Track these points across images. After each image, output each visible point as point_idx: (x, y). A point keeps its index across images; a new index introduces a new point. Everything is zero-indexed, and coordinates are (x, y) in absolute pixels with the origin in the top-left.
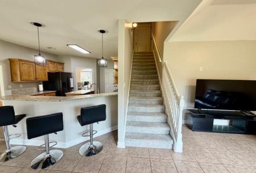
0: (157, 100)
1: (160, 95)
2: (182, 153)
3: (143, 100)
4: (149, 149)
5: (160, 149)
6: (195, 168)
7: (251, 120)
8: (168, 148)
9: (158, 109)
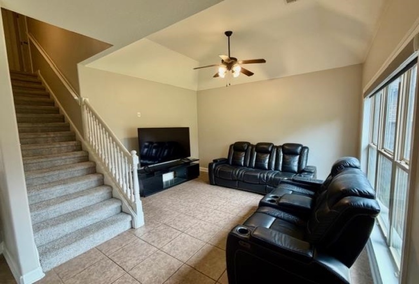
0: (84, 169)
1: (86, 158)
2: (144, 225)
3: (53, 175)
4: (99, 248)
5: (115, 237)
6: (163, 229)
7: (188, 166)
8: (126, 229)
9: (92, 181)
